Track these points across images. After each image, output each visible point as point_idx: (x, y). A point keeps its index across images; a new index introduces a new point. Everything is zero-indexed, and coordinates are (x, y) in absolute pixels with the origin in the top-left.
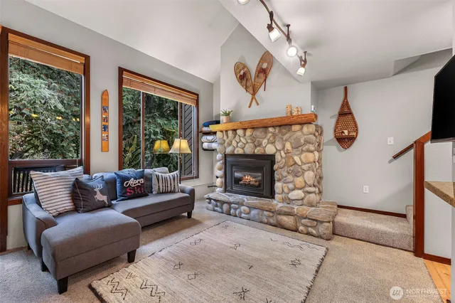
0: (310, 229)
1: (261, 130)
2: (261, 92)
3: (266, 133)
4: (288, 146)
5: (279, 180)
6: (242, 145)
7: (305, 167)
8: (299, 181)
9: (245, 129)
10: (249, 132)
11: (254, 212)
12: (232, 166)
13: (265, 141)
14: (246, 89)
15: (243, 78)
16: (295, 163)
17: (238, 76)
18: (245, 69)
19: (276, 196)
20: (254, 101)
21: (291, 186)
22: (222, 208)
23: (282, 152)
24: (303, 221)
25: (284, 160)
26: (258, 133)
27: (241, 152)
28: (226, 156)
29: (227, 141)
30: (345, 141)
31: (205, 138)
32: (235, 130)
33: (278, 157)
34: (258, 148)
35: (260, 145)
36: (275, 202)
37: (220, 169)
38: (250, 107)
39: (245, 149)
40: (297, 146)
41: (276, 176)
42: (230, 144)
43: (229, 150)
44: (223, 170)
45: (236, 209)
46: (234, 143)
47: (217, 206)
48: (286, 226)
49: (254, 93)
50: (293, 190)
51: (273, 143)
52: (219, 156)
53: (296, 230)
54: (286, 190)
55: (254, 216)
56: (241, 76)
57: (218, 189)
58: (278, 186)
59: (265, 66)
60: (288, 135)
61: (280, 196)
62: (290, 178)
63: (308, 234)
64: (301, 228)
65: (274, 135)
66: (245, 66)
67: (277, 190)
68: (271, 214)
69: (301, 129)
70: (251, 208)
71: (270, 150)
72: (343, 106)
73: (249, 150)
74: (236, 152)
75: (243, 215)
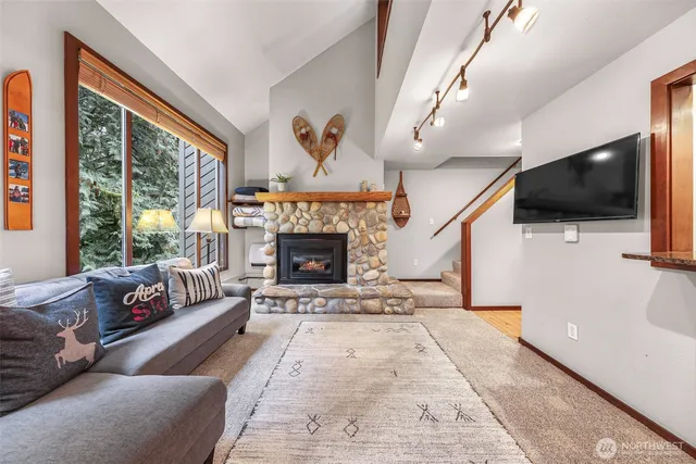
0: (396, 308)
1: (331, 205)
2: (329, 159)
3: (338, 209)
4: (363, 224)
5: (352, 262)
6: (305, 221)
7: (379, 246)
8: (374, 260)
9: (310, 202)
10: (315, 207)
11: (332, 303)
12: (289, 248)
13: (335, 219)
14: (311, 152)
15: (305, 138)
16: (371, 242)
17: (298, 134)
18: (308, 128)
19: (349, 279)
20: (321, 170)
21: (366, 266)
22: (283, 307)
23: (356, 231)
24: (389, 301)
25: (358, 240)
26: (328, 208)
27: (304, 230)
28: (279, 236)
29: (281, 217)
30: (400, 220)
31: (237, 210)
32: (294, 203)
33: (351, 236)
34: (327, 226)
35: (329, 222)
36: (348, 286)
37: (270, 254)
38: (315, 175)
39: (309, 227)
40: (371, 224)
41: (350, 257)
42: (286, 220)
43: (284, 228)
44: (275, 255)
45: (306, 304)
46: (293, 219)
47: (275, 305)
48: (373, 311)
49: (321, 160)
50: (367, 271)
51: (346, 220)
52: (268, 236)
53: (382, 312)
54: (360, 271)
55: (333, 308)
56: (302, 135)
57: (266, 281)
58: (351, 268)
59: (334, 131)
60: (363, 212)
61: (354, 279)
62: (365, 258)
63: (395, 313)
64: (387, 309)
65: (348, 212)
66: (307, 124)
67: (349, 273)
68: (354, 301)
69: (376, 207)
70: (327, 298)
71: (342, 228)
72: (398, 189)
73: (314, 228)
74: (295, 231)
75: (317, 309)
